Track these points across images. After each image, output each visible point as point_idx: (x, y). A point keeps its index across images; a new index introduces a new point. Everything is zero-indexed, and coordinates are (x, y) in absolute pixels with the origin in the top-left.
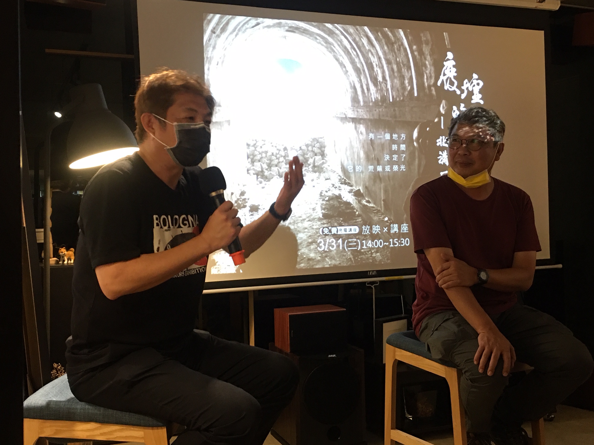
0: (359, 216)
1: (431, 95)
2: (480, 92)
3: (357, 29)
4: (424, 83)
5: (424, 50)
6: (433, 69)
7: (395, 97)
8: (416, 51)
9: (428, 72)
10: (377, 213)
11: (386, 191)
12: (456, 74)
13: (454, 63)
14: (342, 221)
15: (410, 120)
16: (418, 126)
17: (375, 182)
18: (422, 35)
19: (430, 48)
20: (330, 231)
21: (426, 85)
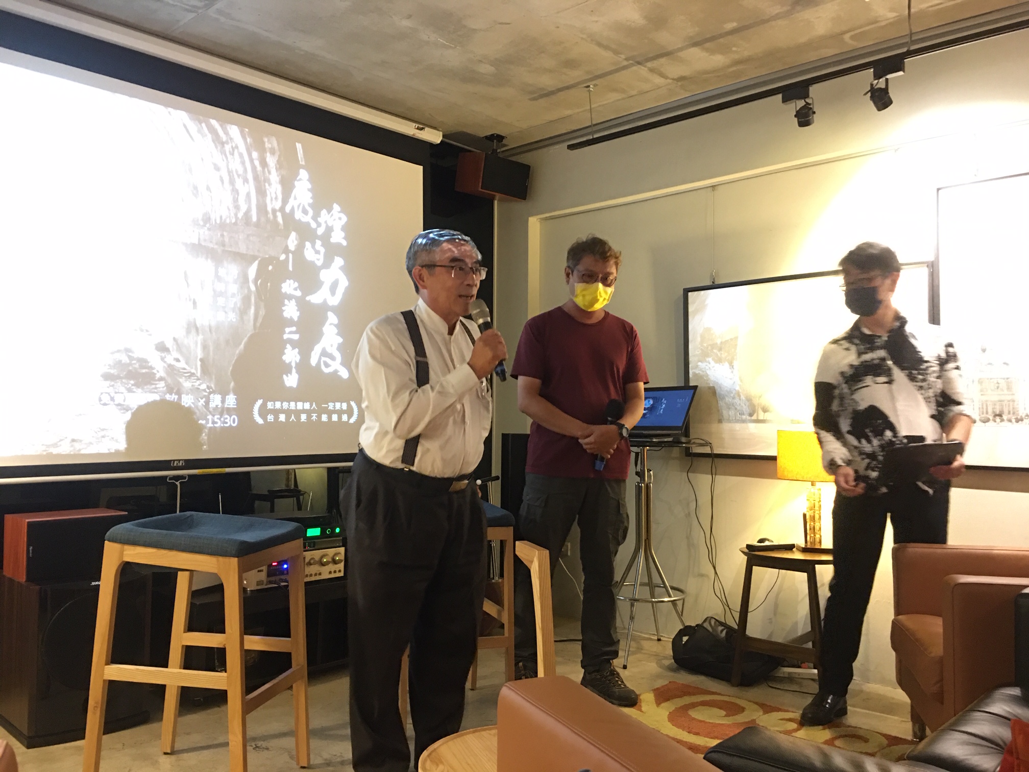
0: (161, 379)
2: (343, 229)
3: (169, 112)
4: (266, 206)
5: (267, 160)
6: (279, 187)
8: (257, 160)
9: (272, 190)
10: (190, 377)
11: (205, 347)
12: (311, 201)
13: (310, 186)
14: (133, 385)
15: (245, 252)
16: (257, 262)
17: (188, 332)
19: (277, 159)
20: (112, 399)
21: (269, 209)
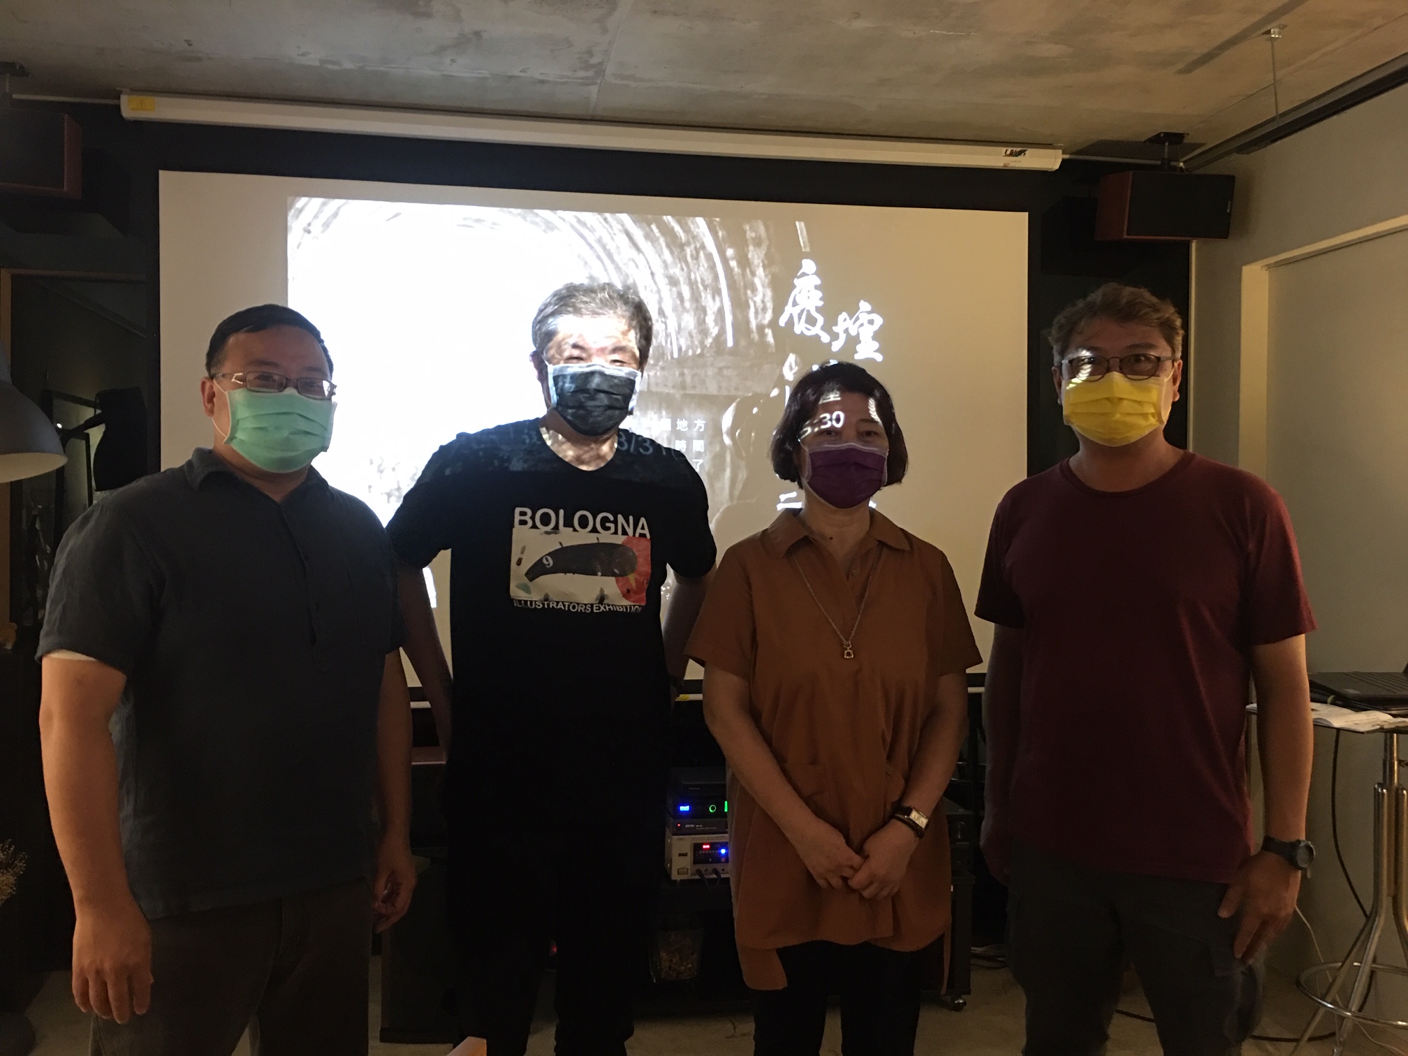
2: (877, 336)
4: (748, 322)
5: (750, 256)
6: (769, 293)
7: (684, 349)
9: (758, 299)
15: (715, 393)
16: (734, 404)
18: (747, 227)
19: (764, 253)
21: (753, 324)
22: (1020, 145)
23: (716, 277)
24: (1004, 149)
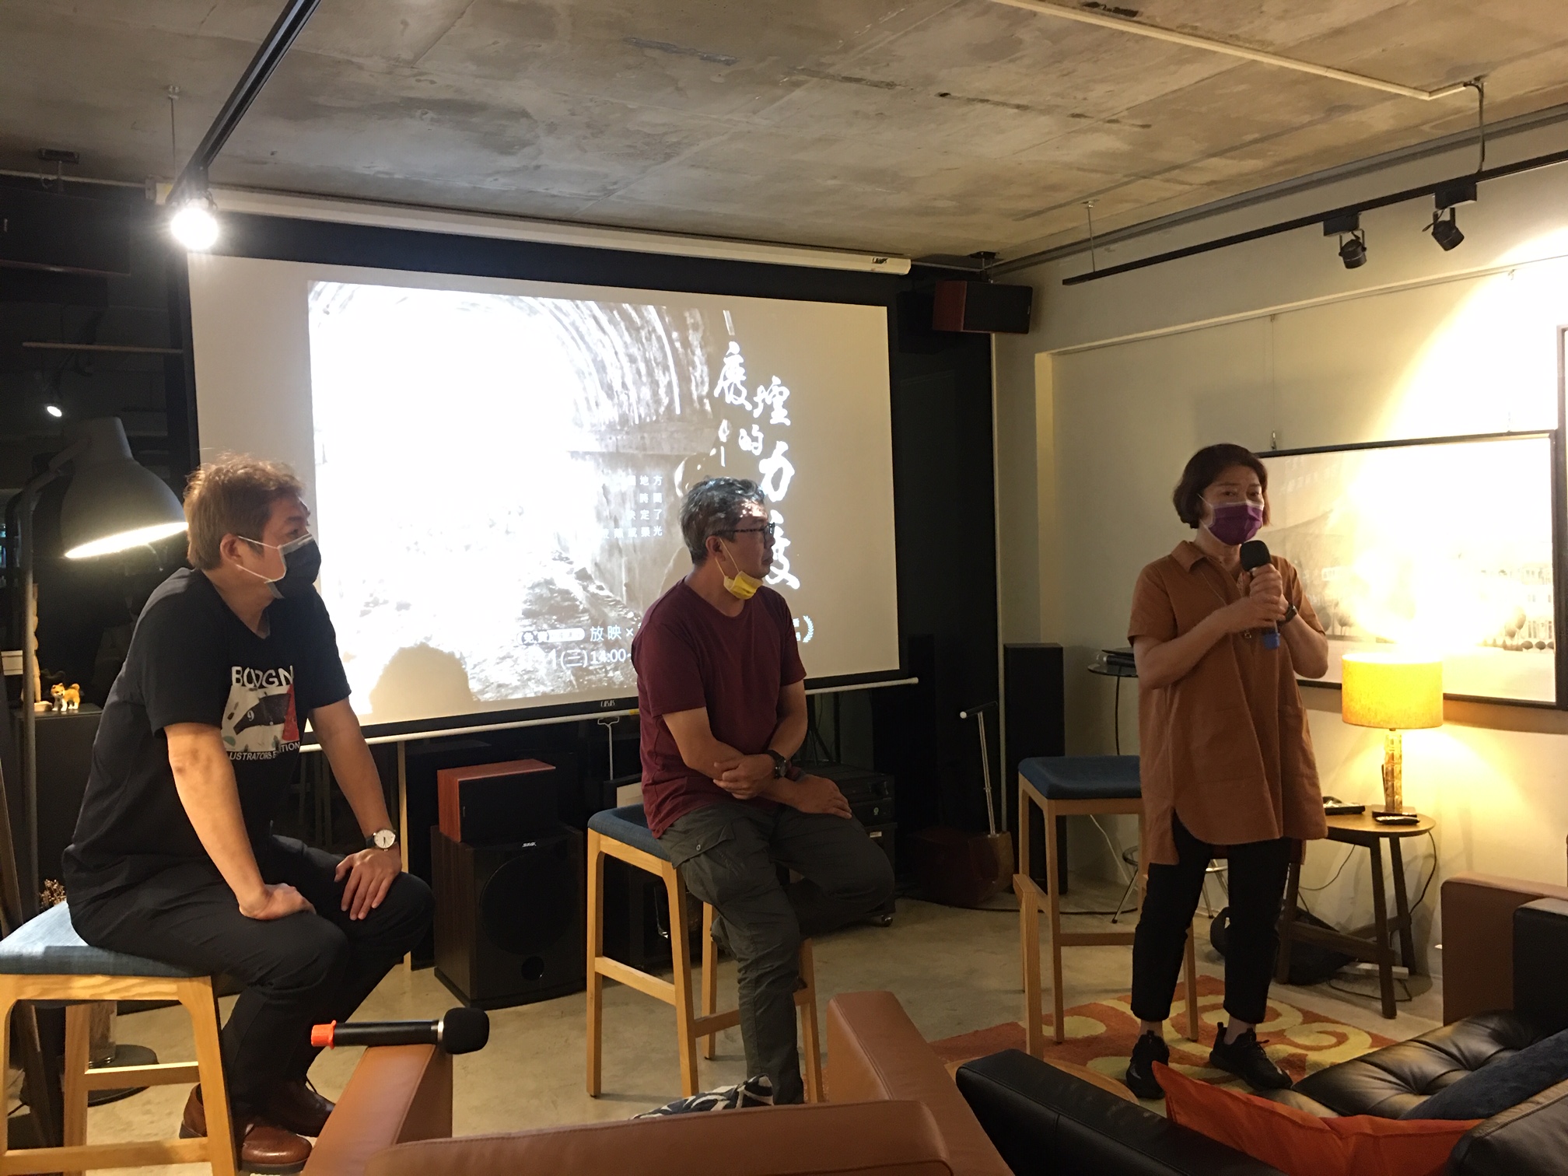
0: (585, 611)
1: (703, 411)
2: (785, 405)
3: (577, 306)
4: (690, 394)
5: (690, 338)
6: (706, 369)
7: (643, 416)
8: (677, 340)
9: (698, 374)
10: (615, 605)
11: (629, 570)
12: (744, 378)
13: (742, 360)
14: (556, 620)
15: (669, 453)
16: (683, 462)
17: (611, 554)
18: (687, 314)
19: (701, 336)
20: (536, 638)
21: (695, 396)
22: (883, 255)
23: (665, 356)
24: (872, 258)
